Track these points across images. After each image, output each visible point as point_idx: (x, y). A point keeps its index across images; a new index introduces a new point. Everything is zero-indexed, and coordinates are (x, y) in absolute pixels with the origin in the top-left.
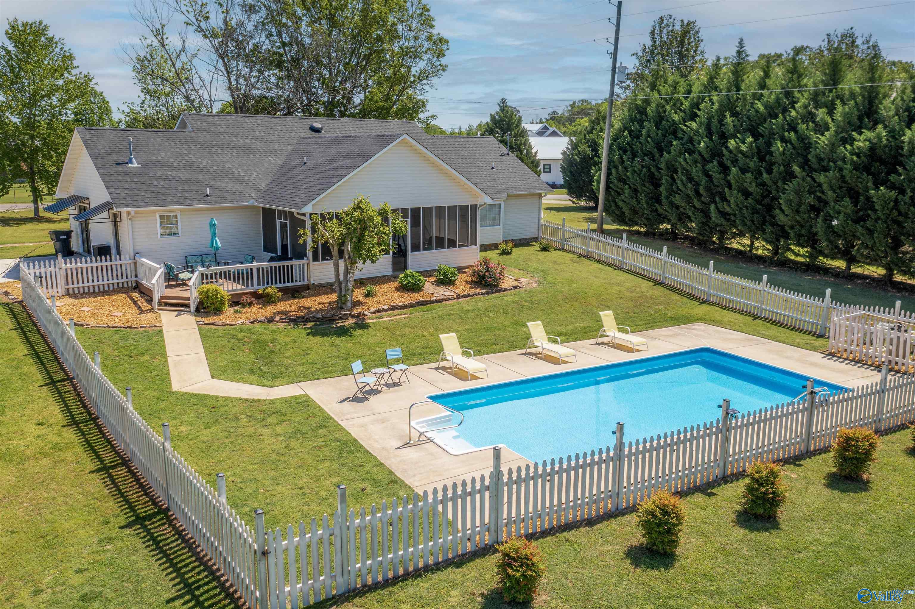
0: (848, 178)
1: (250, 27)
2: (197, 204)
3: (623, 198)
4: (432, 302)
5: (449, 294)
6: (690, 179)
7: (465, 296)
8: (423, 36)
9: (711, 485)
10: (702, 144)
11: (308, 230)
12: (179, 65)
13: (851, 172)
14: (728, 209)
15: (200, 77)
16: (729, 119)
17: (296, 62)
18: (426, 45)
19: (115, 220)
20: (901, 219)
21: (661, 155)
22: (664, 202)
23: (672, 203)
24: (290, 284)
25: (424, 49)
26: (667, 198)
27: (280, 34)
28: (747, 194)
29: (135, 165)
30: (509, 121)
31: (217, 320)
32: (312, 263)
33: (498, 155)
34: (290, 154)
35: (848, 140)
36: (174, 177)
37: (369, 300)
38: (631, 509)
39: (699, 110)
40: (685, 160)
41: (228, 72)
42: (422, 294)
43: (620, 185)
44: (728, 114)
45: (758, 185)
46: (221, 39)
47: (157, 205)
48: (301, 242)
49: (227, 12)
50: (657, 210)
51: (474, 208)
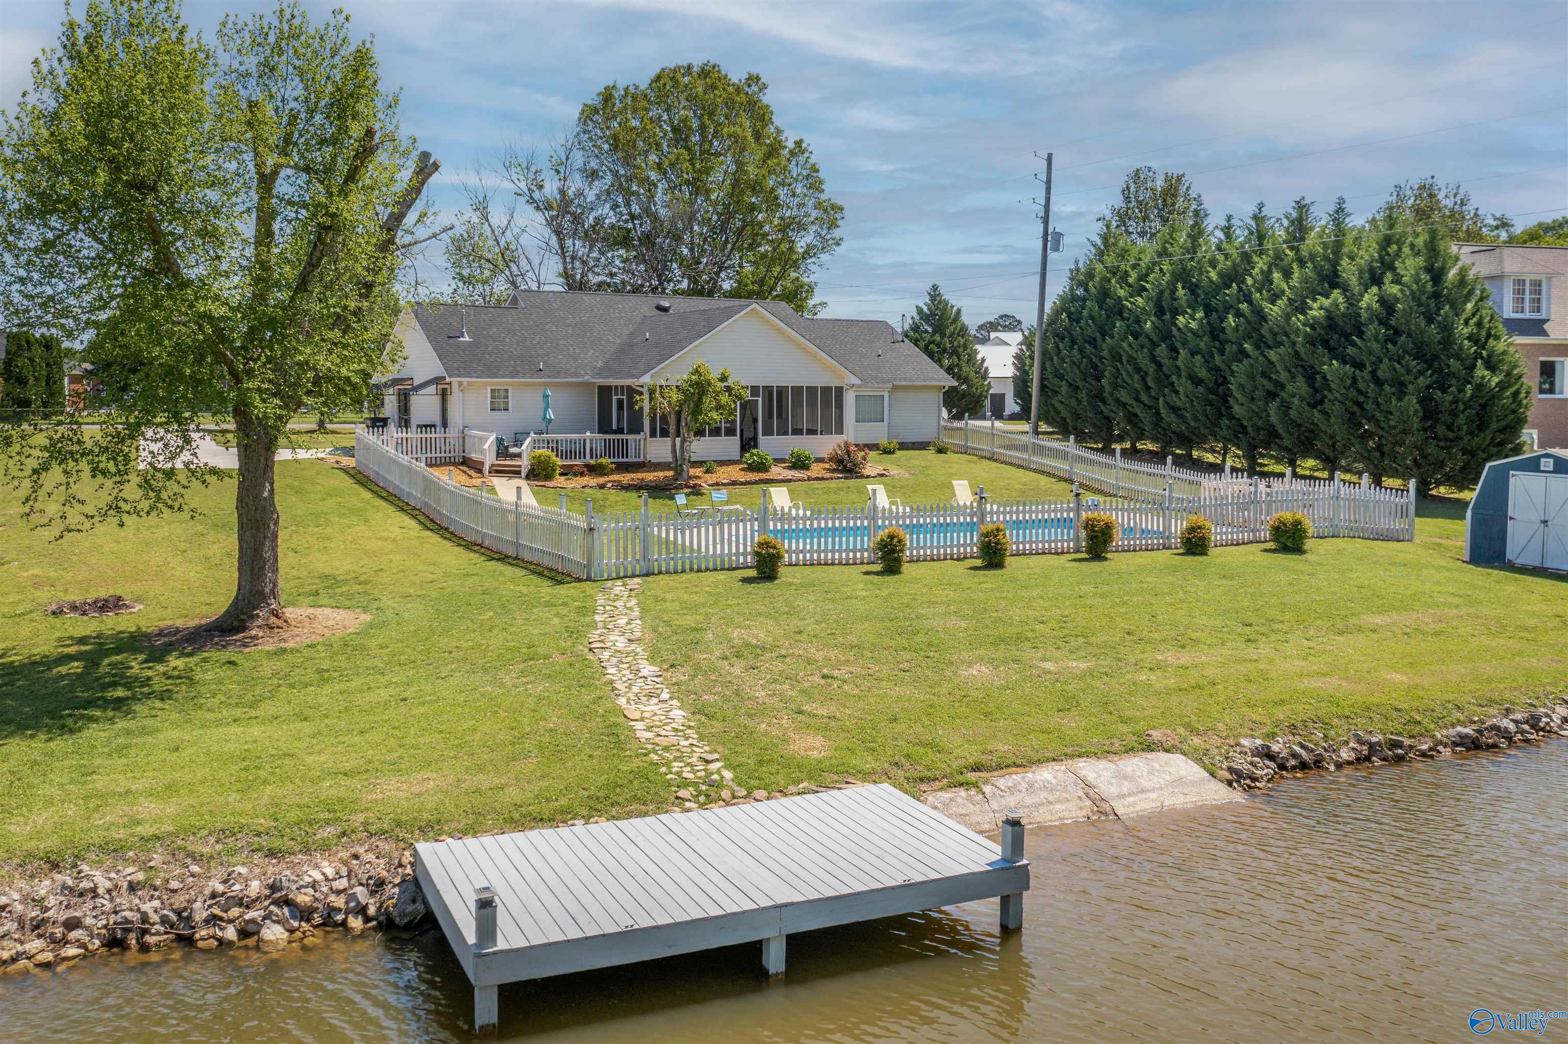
0: (1303, 355)
1: (591, 196)
2: (530, 378)
3: (1060, 398)
4: (778, 481)
5: (799, 475)
6: (1138, 369)
7: (817, 479)
8: (810, 203)
10: (1149, 324)
11: (646, 397)
12: (503, 243)
13: (1303, 346)
14: (1179, 403)
15: (528, 259)
16: (1181, 292)
17: (648, 239)
18: (814, 214)
19: (444, 395)
20: (1361, 399)
21: (1104, 340)
22: (1110, 400)
23: (1117, 401)
24: (625, 460)
25: (812, 219)
26: (1111, 394)
27: (628, 204)
28: (1197, 381)
29: (467, 338)
30: (943, 314)
31: (548, 484)
32: (649, 439)
33: (889, 342)
34: (631, 333)
35: (1302, 309)
36: (506, 352)
37: (708, 476)
39: (1147, 282)
40: (1130, 345)
41: (563, 253)
42: (768, 473)
43: (1055, 381)
44: (1179, 285)
45: (1209, 370)
46: (555, 213)
47: (489, 377)
48: (637, 407)
49: (565, 179)
50: (1102, 412)
51: (840, 390)
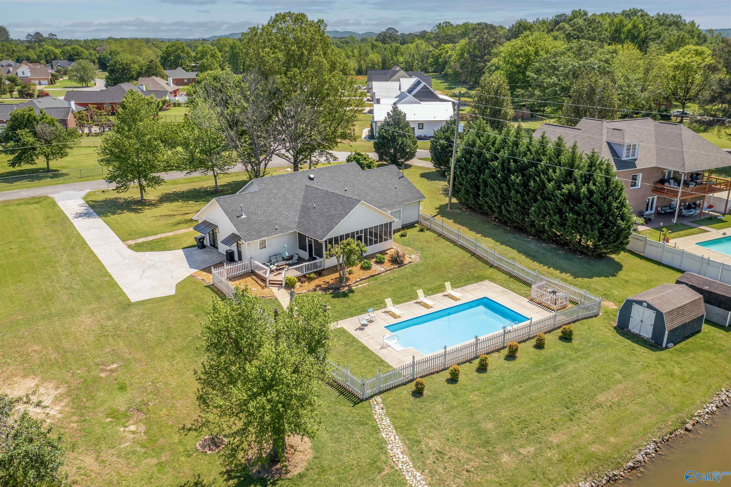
2: (274, 234)
4: (376, 275)
5: (383, 269)
7: (389, 270)
9: (472, 359)
24: (317, 270)
29: (244, 216)
30: (400, 120)
32: (325, 260)
33: (398, 178)
34: (304, 197)
36: (261, 221)
37: (351, 276)
38: (448, 368)
39: (499, 155)
40: (491, 181)
42: (371, 271)
43: (460, 186)
44: (511, 160)
47: (259, 238)
51: (391, 223)
